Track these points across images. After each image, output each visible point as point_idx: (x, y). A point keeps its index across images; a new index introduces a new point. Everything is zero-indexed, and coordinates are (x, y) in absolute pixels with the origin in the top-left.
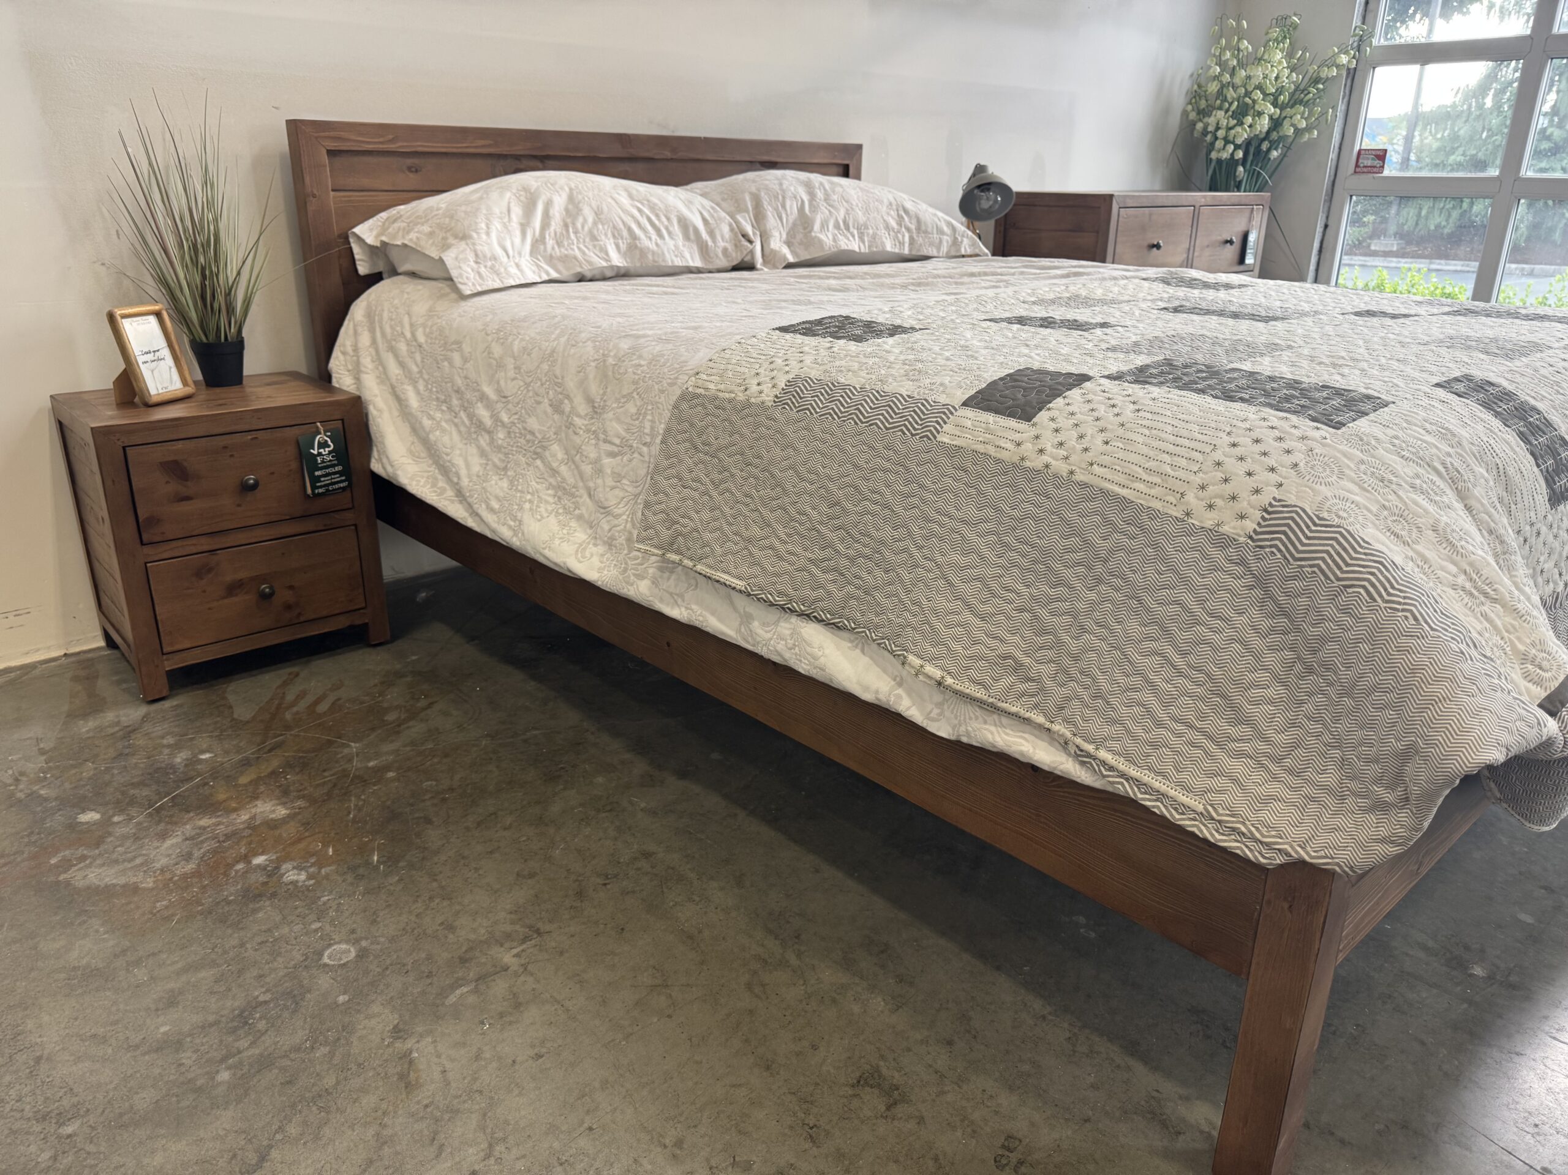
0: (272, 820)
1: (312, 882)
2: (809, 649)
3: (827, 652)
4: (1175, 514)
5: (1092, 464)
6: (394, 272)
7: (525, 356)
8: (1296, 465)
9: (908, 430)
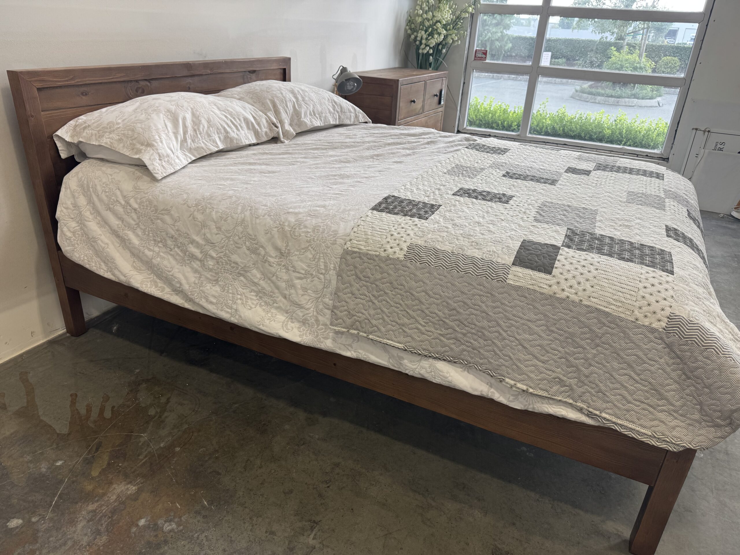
0: (131, 494)
1: (181, 527)
2: (441, 373)
3: (452, 374)
4: (631, 319)
5: (590, 297)
6: (84, 156)
7: (223, 222)
8: (673, 297)
9: (489, 277)
